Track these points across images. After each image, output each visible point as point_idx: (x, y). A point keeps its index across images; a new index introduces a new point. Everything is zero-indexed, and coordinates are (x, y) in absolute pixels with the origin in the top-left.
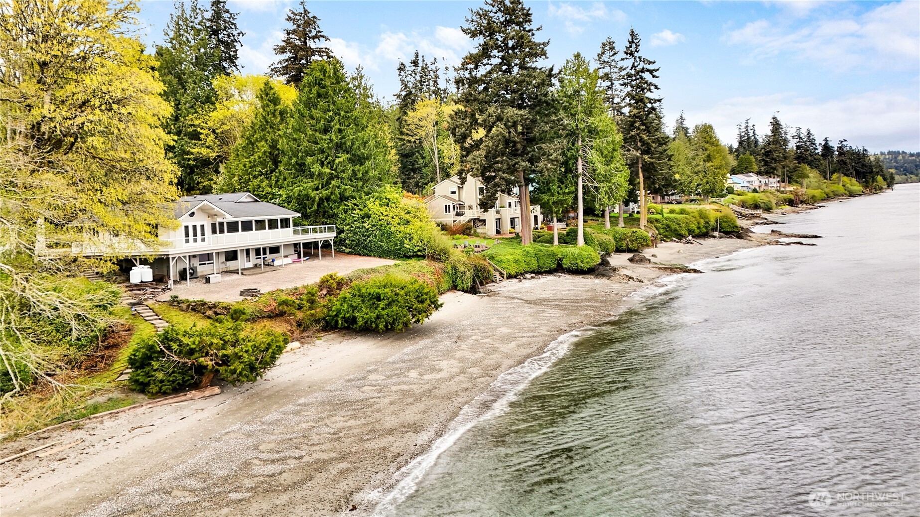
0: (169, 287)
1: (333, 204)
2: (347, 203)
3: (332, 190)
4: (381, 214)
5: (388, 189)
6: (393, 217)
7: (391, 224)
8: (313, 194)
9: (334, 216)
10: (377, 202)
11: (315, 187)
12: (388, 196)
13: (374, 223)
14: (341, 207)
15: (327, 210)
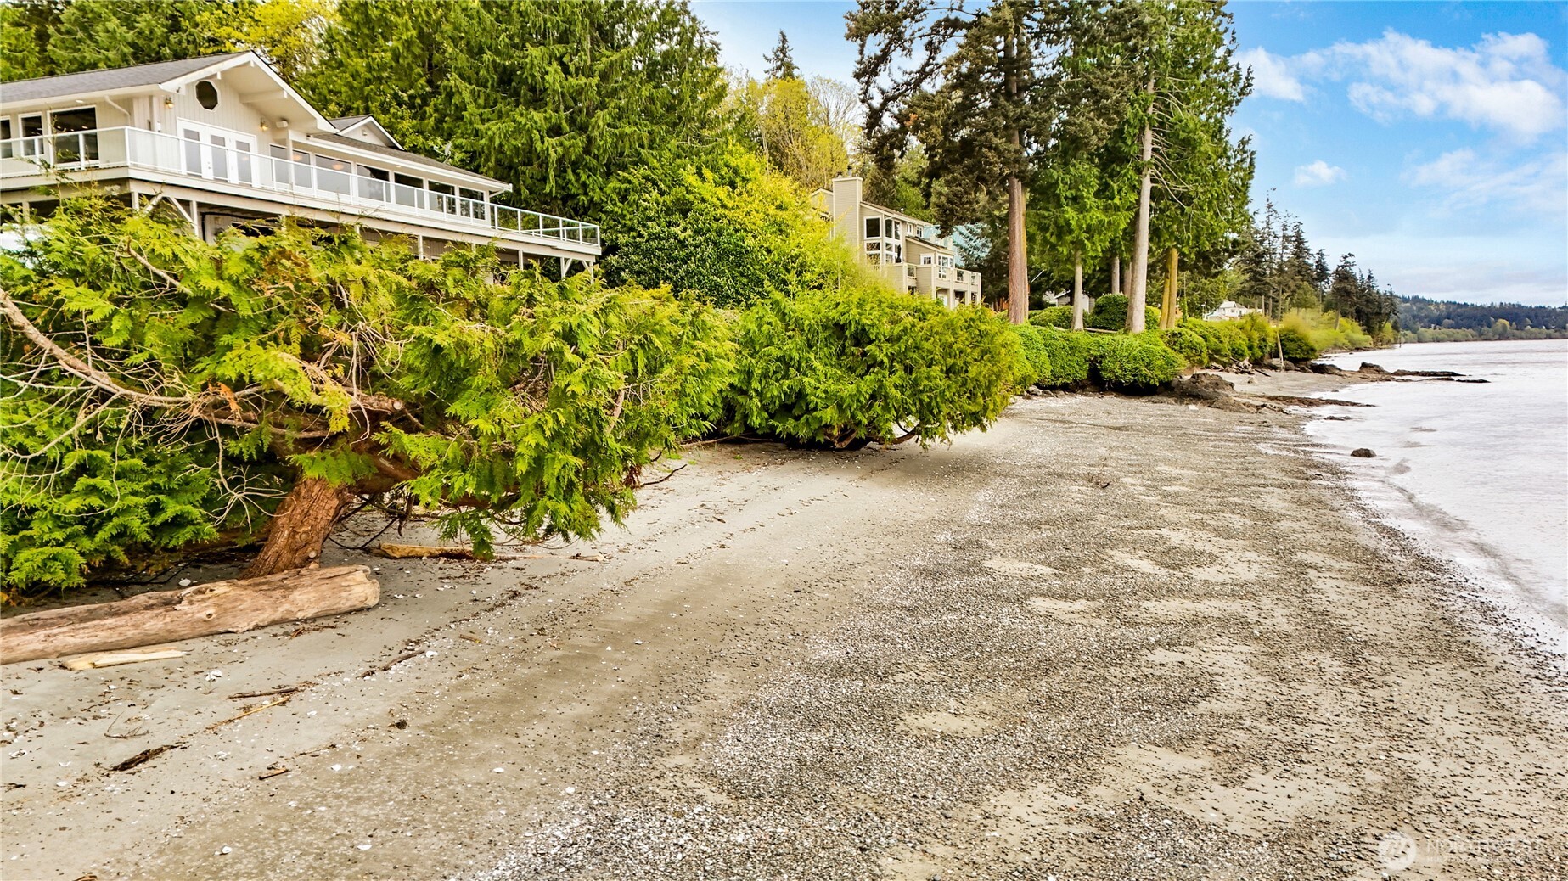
1: (589, 177)
2: (626, 175)
3: (589, 139)
4: (718, 203)
5: (730, 147)
6: (748, 214)
7: (745, 230)
8: (543, 142)
9: (589, 208)
10: (707, 172)
11: (548, 125)
12: (733, 162)
13: (701, 225)
14: (611, 185)
15: (574, 191)
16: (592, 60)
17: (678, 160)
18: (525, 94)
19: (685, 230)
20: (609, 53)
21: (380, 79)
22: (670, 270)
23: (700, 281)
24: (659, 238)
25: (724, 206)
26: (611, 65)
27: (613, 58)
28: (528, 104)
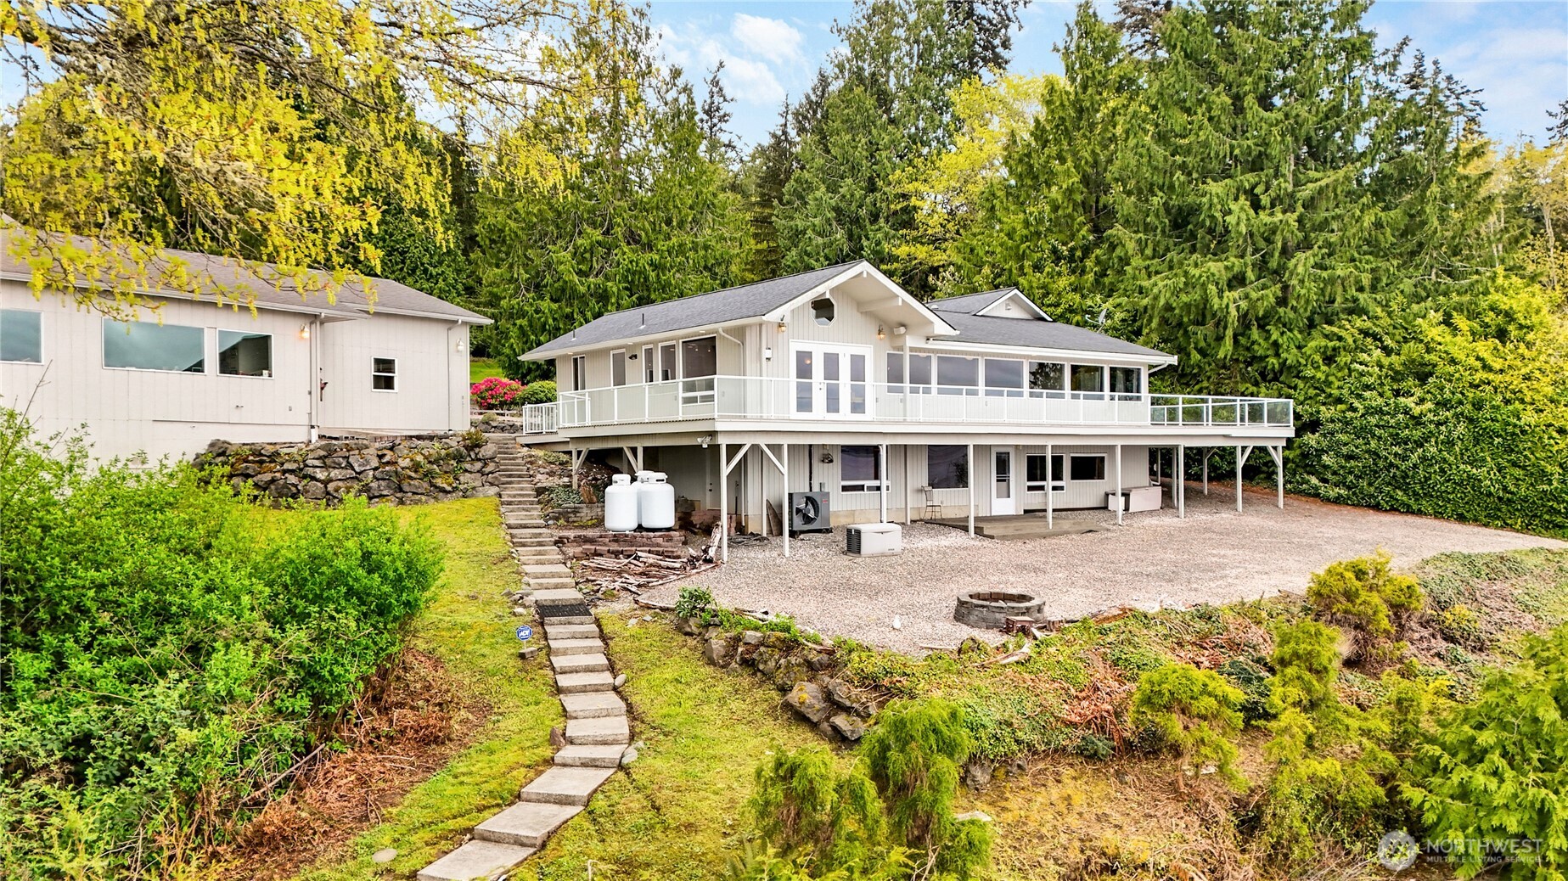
0: (712, 553)
1: (1282, 333)
2: (1335, 329)
3: (1285, 288)
4: (1478, 364)
5: (1500, 281)
6: (1527, 378)
7: (1522, 401)
8: (1221, 297)
9: (1281, 372)
10: (1460, 321)
11: (1230, 275)
12: (1504, 303)
13: (1447, 395)
14: (1312, 344)
15: (1260, 352)
16: (1295, 185)
17: (1415, 307)
18: (1203, 238)
19: (1422, 401)
20: (1318, 175)
21: (1038, 234)
22: (1396, 455)
23: (1442, 471)
24: (1381, 412)
25: (1486, 367)
26: (1321, 191)
27: (1323, 183)
28: (1206, 251)
